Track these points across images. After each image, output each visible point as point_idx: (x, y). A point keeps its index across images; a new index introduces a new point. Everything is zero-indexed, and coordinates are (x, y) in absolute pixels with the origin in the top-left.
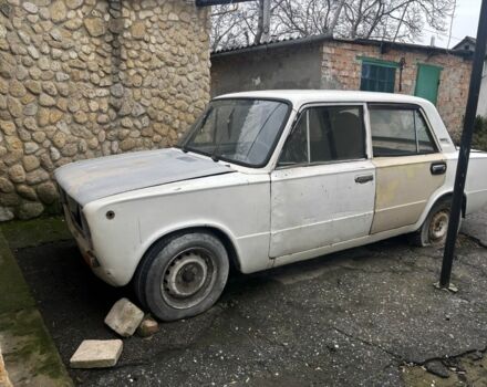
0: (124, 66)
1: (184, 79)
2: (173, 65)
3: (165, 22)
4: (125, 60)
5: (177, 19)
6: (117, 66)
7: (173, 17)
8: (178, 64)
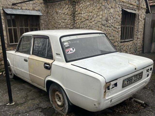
0: (76, 22)
1: (91, 24)
2: (88, 20)
3: (86, 6)
4: (76, 20)
5: (89, 4)
6: (74, 22)
7: (88, 3)
8: (89, 19)
